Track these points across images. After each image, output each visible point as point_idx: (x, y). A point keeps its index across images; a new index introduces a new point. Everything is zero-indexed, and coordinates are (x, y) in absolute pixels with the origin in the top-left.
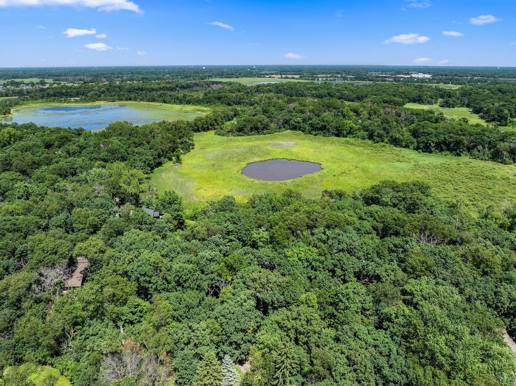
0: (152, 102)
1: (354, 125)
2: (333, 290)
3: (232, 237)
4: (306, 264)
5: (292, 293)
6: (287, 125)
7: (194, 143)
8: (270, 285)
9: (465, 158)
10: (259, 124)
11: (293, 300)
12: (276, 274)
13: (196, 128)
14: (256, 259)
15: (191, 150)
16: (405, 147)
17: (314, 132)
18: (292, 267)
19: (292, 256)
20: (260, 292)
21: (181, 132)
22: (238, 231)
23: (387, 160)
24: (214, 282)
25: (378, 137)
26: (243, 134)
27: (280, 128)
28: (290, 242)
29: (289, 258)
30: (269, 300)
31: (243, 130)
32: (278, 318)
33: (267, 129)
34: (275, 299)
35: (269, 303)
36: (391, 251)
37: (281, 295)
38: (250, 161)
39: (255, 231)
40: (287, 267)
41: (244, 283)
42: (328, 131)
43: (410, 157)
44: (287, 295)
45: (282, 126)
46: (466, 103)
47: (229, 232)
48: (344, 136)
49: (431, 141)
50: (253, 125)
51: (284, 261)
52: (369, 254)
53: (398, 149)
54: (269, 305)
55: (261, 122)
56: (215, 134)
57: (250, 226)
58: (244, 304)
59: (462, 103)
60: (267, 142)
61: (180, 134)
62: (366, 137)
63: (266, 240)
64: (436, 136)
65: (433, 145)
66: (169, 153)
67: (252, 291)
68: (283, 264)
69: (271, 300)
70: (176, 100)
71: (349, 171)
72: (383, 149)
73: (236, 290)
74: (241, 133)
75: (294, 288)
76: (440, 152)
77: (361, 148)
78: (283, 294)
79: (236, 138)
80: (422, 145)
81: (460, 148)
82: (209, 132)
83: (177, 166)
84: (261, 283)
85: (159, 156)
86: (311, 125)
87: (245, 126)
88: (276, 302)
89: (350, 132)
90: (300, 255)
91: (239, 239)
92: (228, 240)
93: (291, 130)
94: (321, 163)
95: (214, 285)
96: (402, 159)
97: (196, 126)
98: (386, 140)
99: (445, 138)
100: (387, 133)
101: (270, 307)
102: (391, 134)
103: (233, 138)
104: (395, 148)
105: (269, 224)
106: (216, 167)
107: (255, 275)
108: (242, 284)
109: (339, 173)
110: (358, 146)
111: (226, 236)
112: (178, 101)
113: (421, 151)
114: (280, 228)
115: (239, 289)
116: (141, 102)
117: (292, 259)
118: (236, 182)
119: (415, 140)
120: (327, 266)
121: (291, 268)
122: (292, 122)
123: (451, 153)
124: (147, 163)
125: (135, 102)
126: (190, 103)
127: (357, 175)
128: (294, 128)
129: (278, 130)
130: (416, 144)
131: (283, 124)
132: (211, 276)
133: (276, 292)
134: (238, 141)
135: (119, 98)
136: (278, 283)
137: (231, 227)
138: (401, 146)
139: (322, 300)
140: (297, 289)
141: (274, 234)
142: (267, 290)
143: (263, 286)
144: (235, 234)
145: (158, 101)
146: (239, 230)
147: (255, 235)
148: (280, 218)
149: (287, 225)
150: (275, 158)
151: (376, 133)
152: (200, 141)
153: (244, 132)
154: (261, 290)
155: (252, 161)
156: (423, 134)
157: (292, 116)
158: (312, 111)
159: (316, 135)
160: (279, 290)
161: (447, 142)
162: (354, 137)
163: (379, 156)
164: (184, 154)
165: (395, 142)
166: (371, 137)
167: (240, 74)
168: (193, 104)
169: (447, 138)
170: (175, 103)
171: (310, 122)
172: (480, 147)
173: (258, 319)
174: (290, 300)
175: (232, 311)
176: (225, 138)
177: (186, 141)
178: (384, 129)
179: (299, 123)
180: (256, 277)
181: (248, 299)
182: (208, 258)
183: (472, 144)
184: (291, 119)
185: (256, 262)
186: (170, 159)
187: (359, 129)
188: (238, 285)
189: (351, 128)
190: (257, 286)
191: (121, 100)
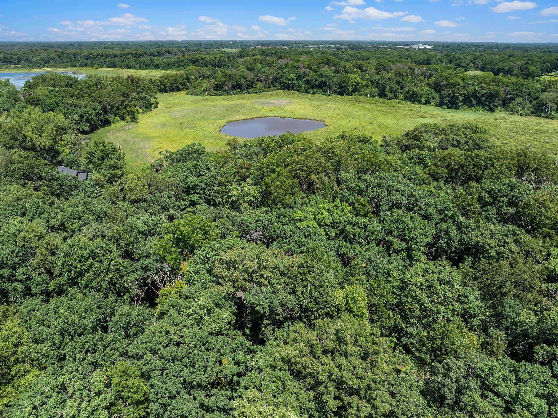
0: (113, 67)
1: (361, 81)
2: (395, 278)
3: (195, 198)
4: (332, 232)
5: (313, 287)
6: (277, 84)
7: (157, 101)
8: (267, 273)
9: (500, 114)
10: (243, 80)
11: (317, 303)
12: (276, 252)
13: (163, 87)
14: (236, 228)
15: (153, 110)
16: (425, 104)
17: (311, 91)
18: (306, 238)
19: (306, 217)
20: (243, 289)
21: (139, 86)
22: (205, 186)
23: (406, 116)
24: (149, 273)
25: (391, 93)
26: (223, 93)
27: (269, 87)
28: (297, 198)
29: (299, 224)
30: (264, 307)
31: (223, 87)
32: (289, 351)
33: (252, 87)
34: (277, 303)
35: (265, 313)
36: (484, 204)
37: (289, 293)
38: (231, 119)
39: (234, 186)
40: (297, 239)
41: (210, 272)
42: (329, 88)
43: (434, 113)
44: (303, 294)
45: (271, 85)
46: (480, 66)
47: (188, 188)
48: (348, 95)
49: (458, 93)
50: (234, 82)
51: (289, 228)
52: (447, 211)
53: (418, 106)
54: (264, 316)
55: (245, 78)
56: (187, 94)
57: (226, 178)
58: (206, 318)
59: (476, 66)
60: (254, 101)
61: (138, 90)
62: (376, 94)
63: (254, 200)
64: (464, 87)
65: (461, 99)
66: (121, 110)
67: (227, 288)
68: (288, 233)
69: (269, 306)
70: (142, 65)
71: (362, 127)
72: (399, 105)
73: (192, 289)
74: (219, 92)
75: (317, 277)
76: (469, 108)
77: (372, 105)
78: (294, 292)
79: (214, 97)
80: (446, 100)
81: (494, 102)
82: (179, 93)
83: (132, 125)
84: (246, 271)
85: (105, 111)
86: (308, 82)
87: (224, 83)
88: (280, 310)
89: (356, 89)
90: (319, 217)
91: (208, 202)
92: (187, 203)
93: (283, 89)
94: (325, 120)
95: (149, 281)
96: (425, 115)
97: (162, 84)
98: (401, 97)
99: (475, 89)
100: (402, 89)
101: (266, 322)
102: (406, 89)
103: (209, 97)
104: (412, 105)
105: (259, 173)
106: (184, 125)
107: (232, 255)
108: (205, 276)
109: (350, 129)
110: (368, 102)
111: (184, 196)
112: (144, 66)
113: (445, 106)
114: (278, 175)
115: (198, 285)
116: (100, 69)
117: (304, 223)
118: (211, 140)
119: (437, 95)
120: (373, 233)
121: (305, 240)
122: (283, 79)
123: (483, 108)
124: (85, 117)
125: (92, 69)
126: (159, 68)
127: (373, 131)
128: (287, 87)
129: (267, 90)
130: (438, 100)
131: (272, 83)
132: (144, 261)
133: (280, 287)
134: (217, 100)
135: (72, 64)
136: (282, 269)
137: (193, 180)
138: (420, 102)
139: (375, 299)
140: (323, 279)
141: (267, 187)
142: (260, 284)
143: (251, 275)
144: (202, 192)
145: (120, 67)
146: (206, 184)
147: (235, 192)
148: (279, 162)
149: (291, 172)
150: (264, 115)
151: (388, 89)
152: (166, 101)
153: (224, 91)
154: (246, 284)
155: (234, 119)
156: (448, 86)
157: (284, 73)
158: (309, 67)
159: (314, 93)
160: (284, 283)
161: (478, 95)
162: (361, 95)
163: (397, 112)
164: (143, 113)
165: (413, 98)
166: (382, 94)
167: (220, 45)
168: (163, 68)
169: (478, 90)
170: (141, 68)
171: (307, 78)
172: (519, 100)
173: (240, 356)
174: (310, 305)
175: (175, 339)
176: (200, 98)
177: (145, 97)
178: (398, 83)
179: (292, 80)
180: (234, 257)
181: (217, 305)
182: (142, 230)
183: (509, 96)
184: (282, 77)
185: (236, 233)
186: (123, 119)
187: (367, 85)
188: (197, 277)
189: (357, 84)
190: (237, 275)
191: (75, 66)
